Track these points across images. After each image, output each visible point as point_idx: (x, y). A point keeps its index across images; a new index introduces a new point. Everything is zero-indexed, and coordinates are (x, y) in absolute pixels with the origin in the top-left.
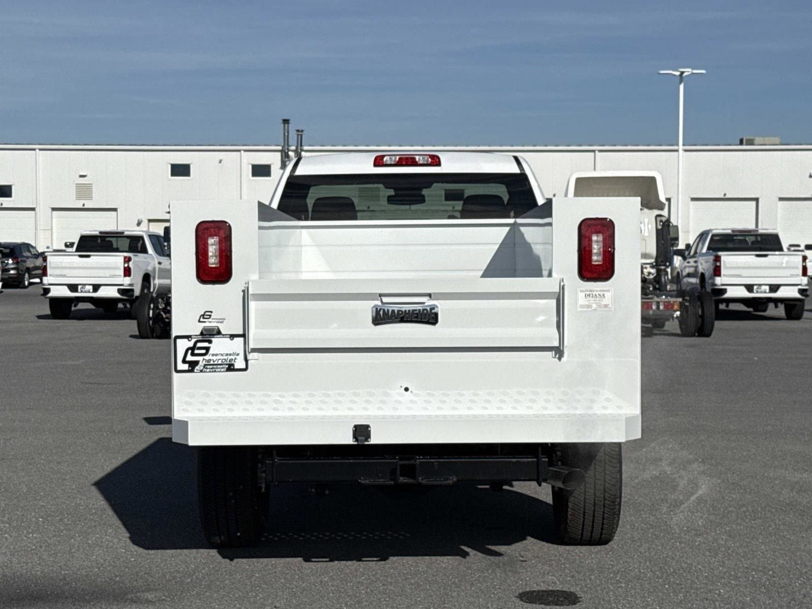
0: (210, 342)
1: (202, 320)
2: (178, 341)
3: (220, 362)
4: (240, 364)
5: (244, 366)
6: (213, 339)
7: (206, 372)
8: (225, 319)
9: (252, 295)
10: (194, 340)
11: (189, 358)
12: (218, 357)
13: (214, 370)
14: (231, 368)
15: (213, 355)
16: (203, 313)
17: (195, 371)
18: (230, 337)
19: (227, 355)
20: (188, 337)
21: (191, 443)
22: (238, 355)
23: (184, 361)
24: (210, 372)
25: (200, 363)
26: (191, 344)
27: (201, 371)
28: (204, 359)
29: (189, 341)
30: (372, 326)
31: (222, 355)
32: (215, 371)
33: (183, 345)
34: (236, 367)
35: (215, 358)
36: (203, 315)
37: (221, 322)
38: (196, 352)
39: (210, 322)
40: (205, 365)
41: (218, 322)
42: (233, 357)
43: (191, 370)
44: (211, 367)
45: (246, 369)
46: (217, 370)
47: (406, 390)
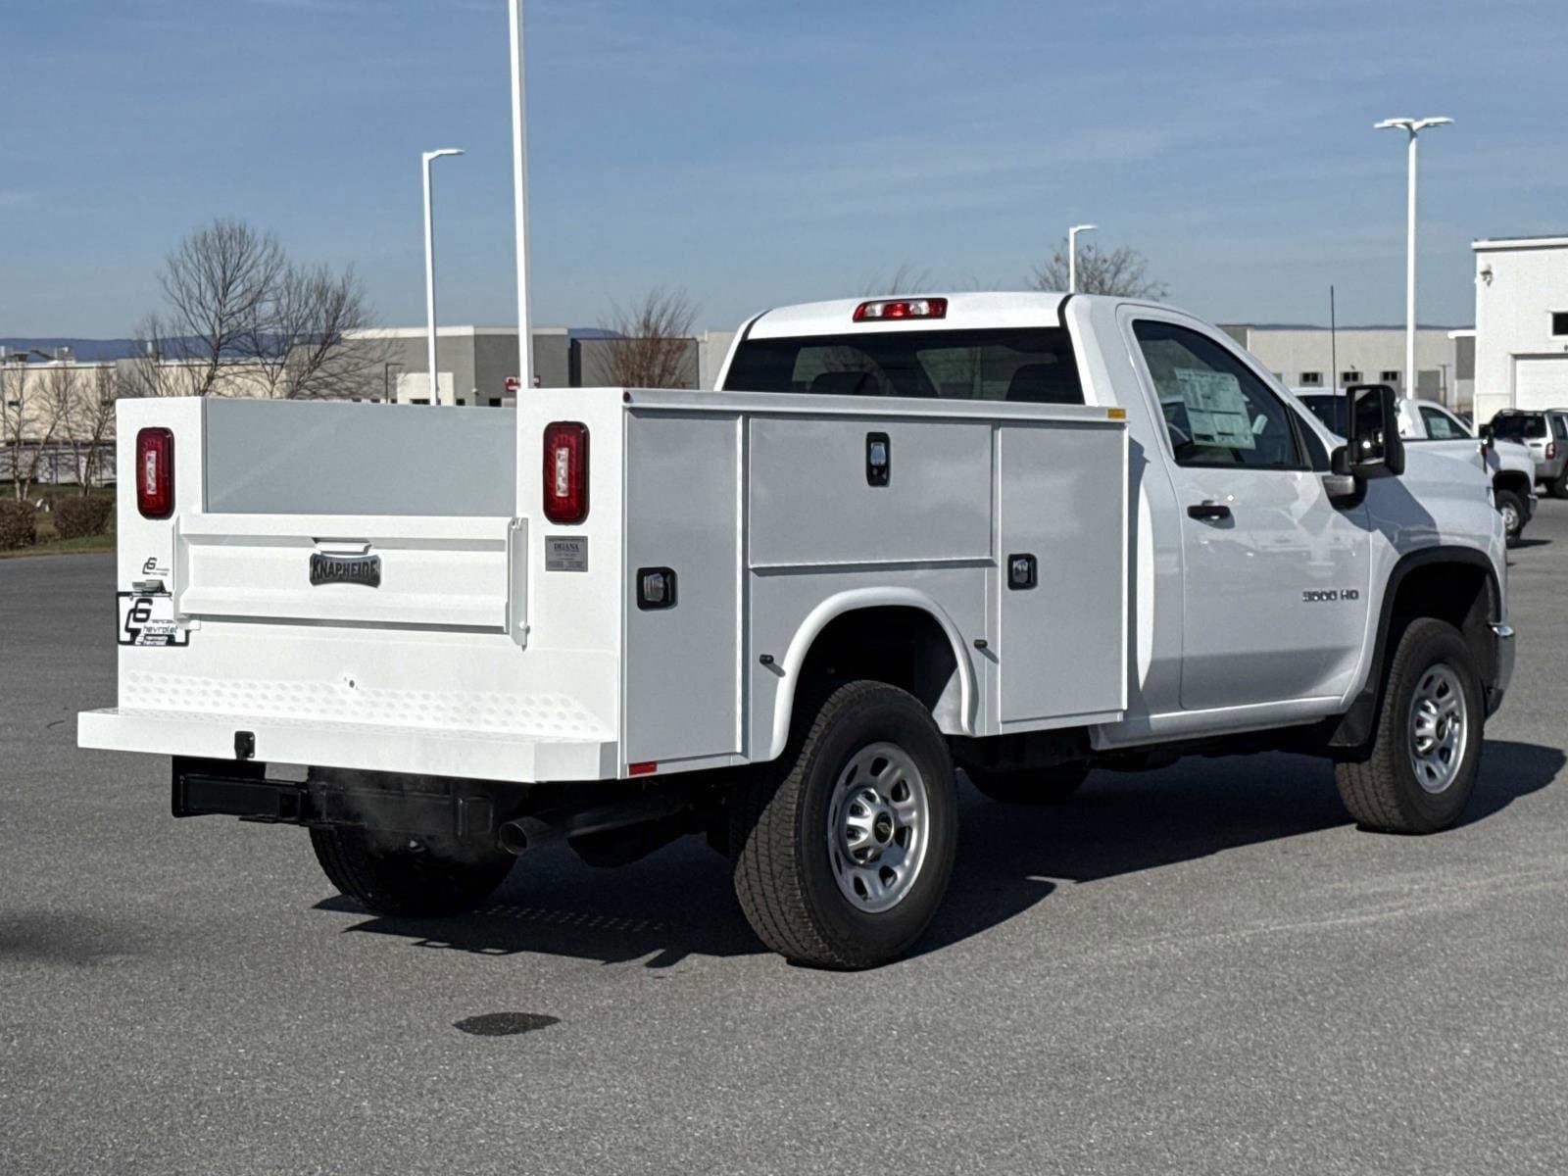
0: (150, 602)
1: (147, 570)
2: (122, 599)
3: (161, 632)
4: (180, 637)
5: (184, 640)
6: (154, 599)
7: (146, 646)
8: (167, 570)
10: (135, 599)
11: (133, 625)
12: (161, 625)
13: (153, 642)
14: (171, 641)
15: (156, 621)
16: (148, 561)
17: (136, 643)
18: (169, 597)
19: (168, 622)
20: (131, 595)
22: (179, 622)
23: (127, 629)
24: (150, 645)
25: (141, 632)
26: (132, 605)
27: (142, 644)
28: (145, 627)
29: (131, 599)
30: (310, 585)
31: (162, 621)
32: (155, 645)
33: (126, 605)
34: (177, 639)
35: (156, 626)
36: (147, 564)
37: (163, 574)
38: (138, 615)
39: (152, 574)
40: (147, 635)
42: (174, 626)
43: (131, 643)
44: (152, 638)
45: (186, 644)
46: (157, 643)
47: (352, 684)
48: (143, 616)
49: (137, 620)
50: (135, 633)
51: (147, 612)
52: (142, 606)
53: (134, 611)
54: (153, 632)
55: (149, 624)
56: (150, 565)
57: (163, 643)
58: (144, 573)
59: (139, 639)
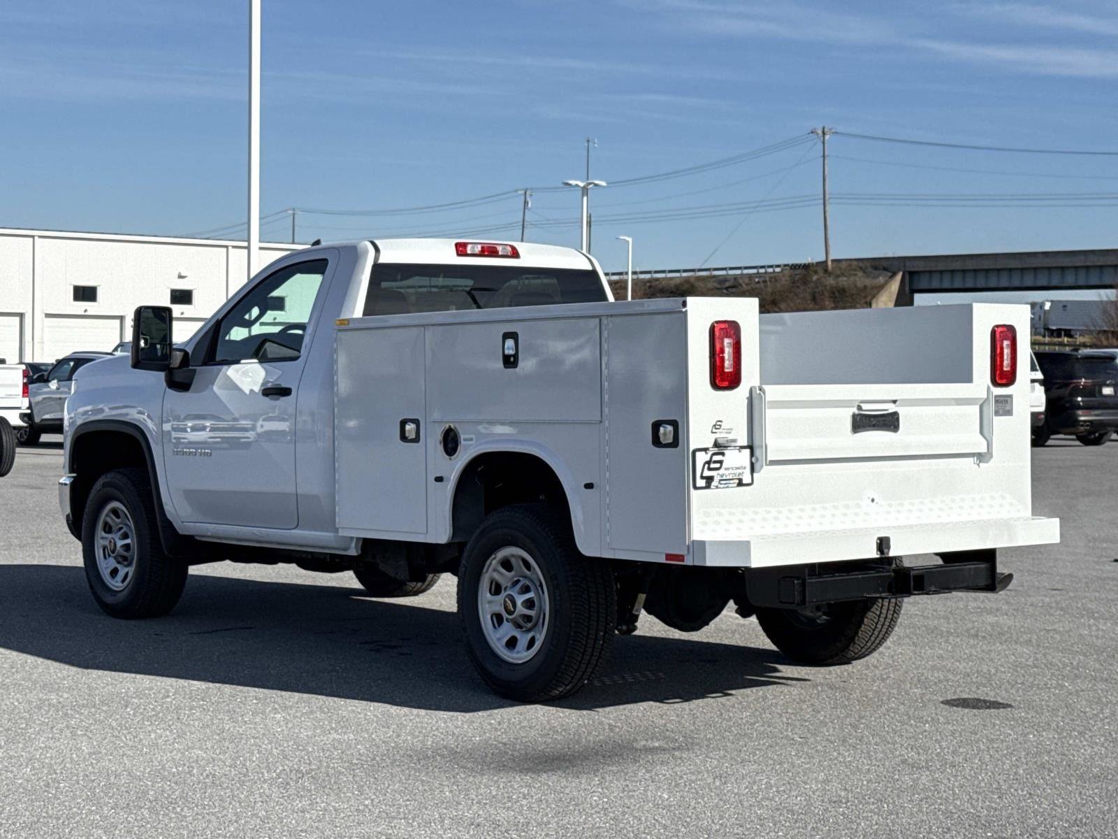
0: (723, 454)
1: (714, 430)
2: (698, 454)
3: (731, 477)
4: (747, 479)
5: (750, 481)
6: (726, 452)
7: (720, 488)
8: (731, 429)
9: (769, 402)
10: (710, 453)
11: (707, 473)
12: (731, 471)
13: (727, 485)
14: (740, 484)
15: (726, 469)
16: (714, 423)
17: (712, 487)
18: (739, 450)
19: (737, 468)
20: (705, 450)
21: (709, 564)
22: (745, 468)
23: (702, 477)
24: (724, 488)
25: (715, 478)
26: (707, 458)
27: (717, 487)
28: (718, 474)
29: (706, 453)
30: (851, 434)
31: (732, 468)
32: (727, 487)
33: (702, 458)
34: (744, 482)
35: (727, 472)
36: (715, 425)
37: (730, 433)
38: (713, 466)
39: (720, 433)
40: (719, 480)
41: (726, 433)
42: (740, 471)
43: (708, 486)
44: (725, 482)
45: (752, 484)
46: (730, 485)
47: (873, 500)
48: (718, 465)
49: (710, 469)
50: (709, 480)
51: (721, 462)
52: (716, 458)
53: (708, 463)
54: (724, 478)
55: (721, 472)
56: (717, 426)
57: (736, 485)
58: (712, 432)
59: (714, 483)
